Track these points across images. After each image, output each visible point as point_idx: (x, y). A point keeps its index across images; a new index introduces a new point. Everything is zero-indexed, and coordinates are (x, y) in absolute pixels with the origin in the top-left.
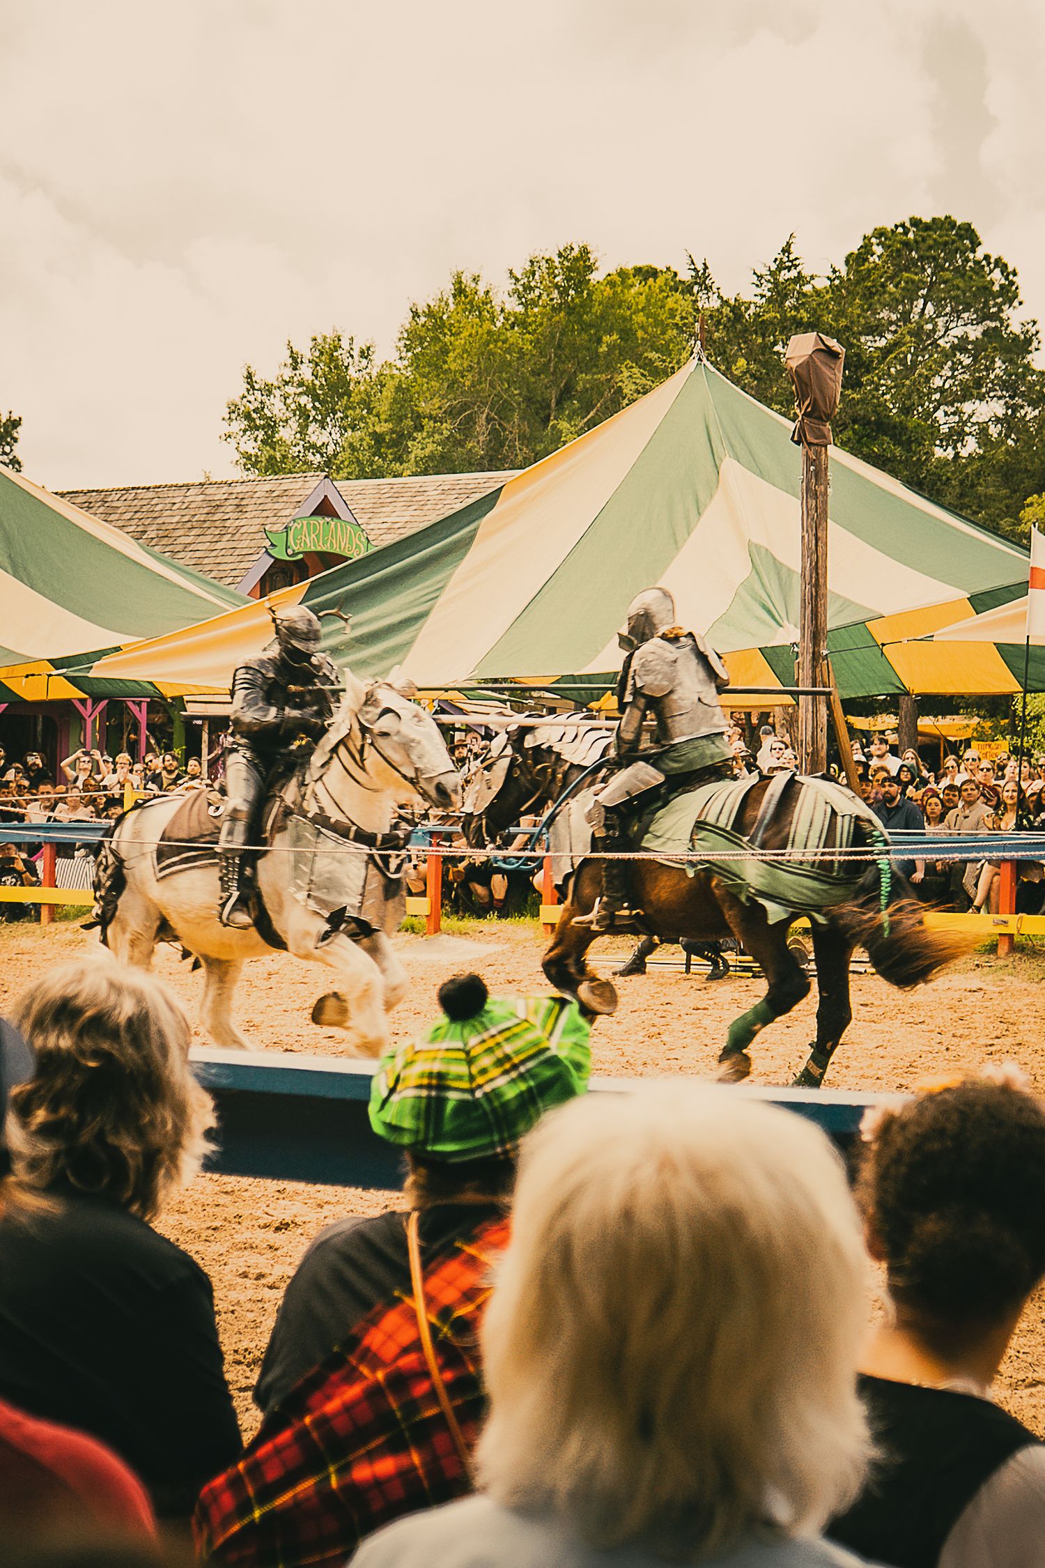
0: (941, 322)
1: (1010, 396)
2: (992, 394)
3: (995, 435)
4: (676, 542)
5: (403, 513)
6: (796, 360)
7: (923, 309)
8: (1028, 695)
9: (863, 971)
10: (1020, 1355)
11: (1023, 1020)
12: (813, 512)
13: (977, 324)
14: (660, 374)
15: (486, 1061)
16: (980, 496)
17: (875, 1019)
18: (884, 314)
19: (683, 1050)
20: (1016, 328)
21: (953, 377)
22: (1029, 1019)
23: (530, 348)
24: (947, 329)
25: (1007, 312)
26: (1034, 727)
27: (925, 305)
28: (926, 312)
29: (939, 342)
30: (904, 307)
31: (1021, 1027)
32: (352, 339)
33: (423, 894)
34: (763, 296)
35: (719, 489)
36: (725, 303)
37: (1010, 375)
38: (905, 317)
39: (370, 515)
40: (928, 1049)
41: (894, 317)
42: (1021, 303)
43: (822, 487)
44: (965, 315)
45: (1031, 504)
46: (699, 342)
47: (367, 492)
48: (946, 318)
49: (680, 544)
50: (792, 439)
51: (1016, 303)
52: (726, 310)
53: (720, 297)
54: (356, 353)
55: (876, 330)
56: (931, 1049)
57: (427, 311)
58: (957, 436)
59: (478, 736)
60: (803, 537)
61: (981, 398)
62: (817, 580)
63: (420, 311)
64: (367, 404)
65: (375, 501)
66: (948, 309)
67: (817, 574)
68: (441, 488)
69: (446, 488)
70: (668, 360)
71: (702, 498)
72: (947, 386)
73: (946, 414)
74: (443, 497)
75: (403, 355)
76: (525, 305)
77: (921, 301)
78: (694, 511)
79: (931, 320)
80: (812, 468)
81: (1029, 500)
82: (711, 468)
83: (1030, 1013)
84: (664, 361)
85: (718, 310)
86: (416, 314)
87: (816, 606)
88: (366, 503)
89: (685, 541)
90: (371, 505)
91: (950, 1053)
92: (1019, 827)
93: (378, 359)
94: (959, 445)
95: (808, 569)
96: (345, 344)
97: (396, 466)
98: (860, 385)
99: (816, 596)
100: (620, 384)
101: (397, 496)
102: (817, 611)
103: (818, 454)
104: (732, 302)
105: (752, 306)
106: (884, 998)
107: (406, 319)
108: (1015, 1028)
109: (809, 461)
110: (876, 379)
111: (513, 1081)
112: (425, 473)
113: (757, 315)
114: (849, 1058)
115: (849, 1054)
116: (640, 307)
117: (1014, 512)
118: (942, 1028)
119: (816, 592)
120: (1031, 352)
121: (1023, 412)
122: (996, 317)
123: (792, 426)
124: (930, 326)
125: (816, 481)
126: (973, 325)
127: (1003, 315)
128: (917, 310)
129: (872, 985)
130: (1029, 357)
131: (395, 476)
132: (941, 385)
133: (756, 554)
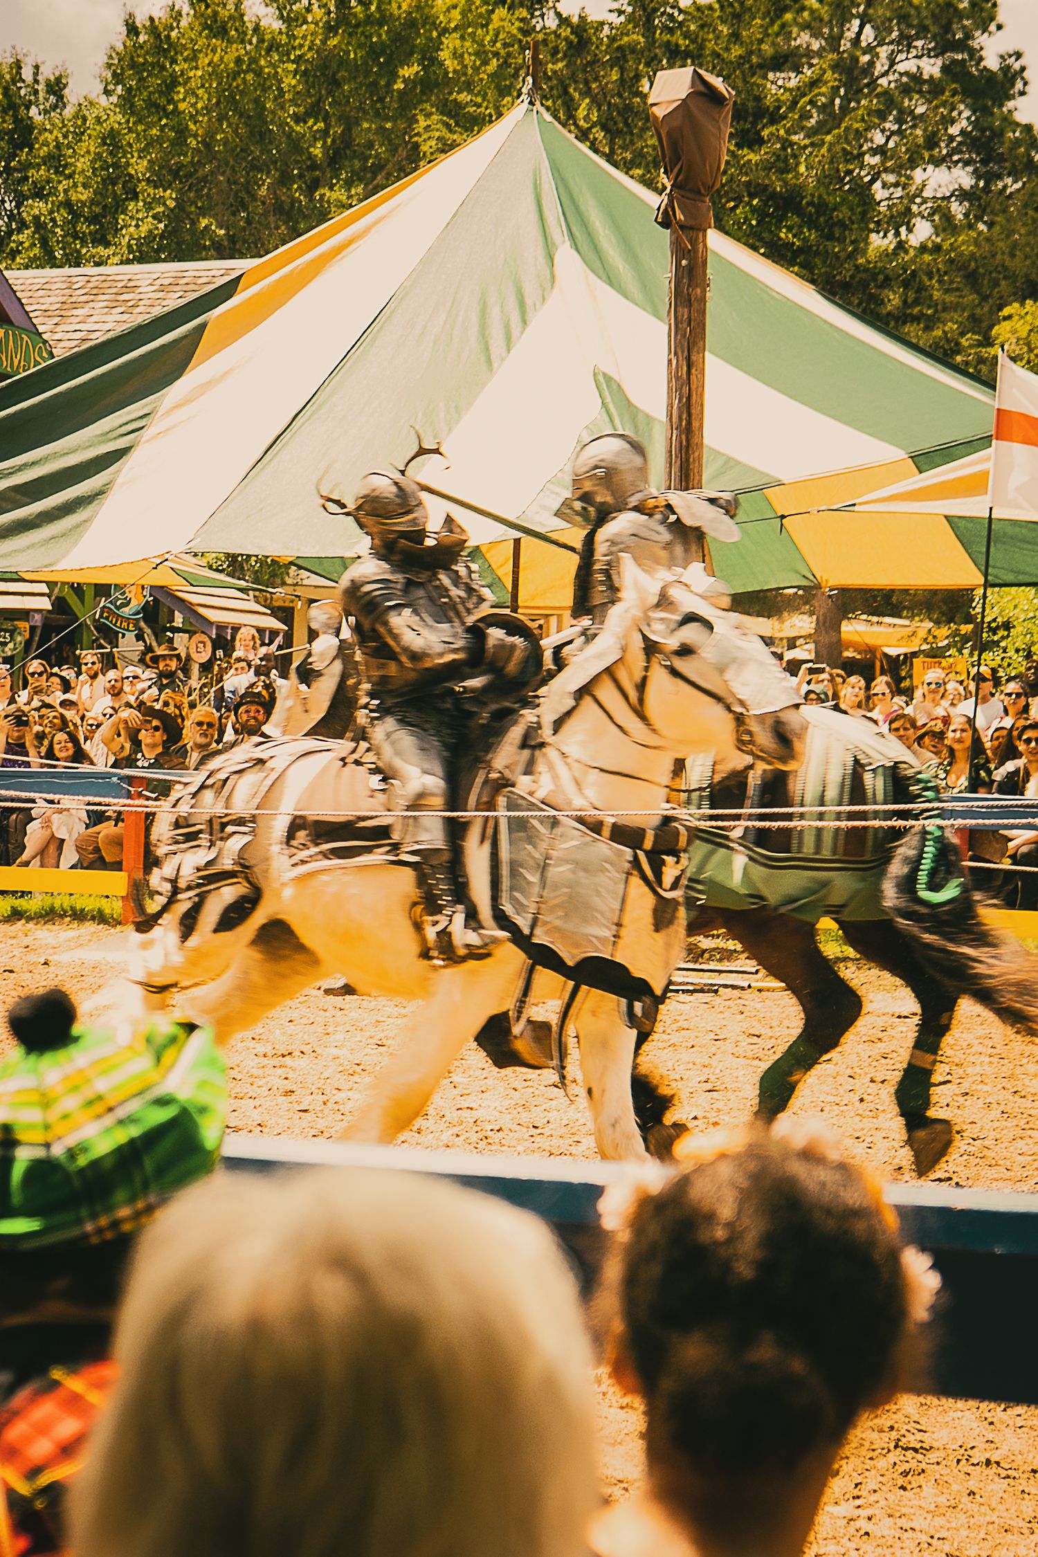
0: (884, 51)
1: (981, 161)
2: (956, 158)
3: (960, 216)
4: (489, 361)
5: (105, 318)
6: (663, 106)
7: (859, 33)
8: (989, 591)
9: (746, 984)
10: (934, 1542)
11: (972, 1059)
12: (685, 325)
13: (936, 56)
14: (473, 124)
15: (70, 1103)
16: (937, 305)
17: (761, 1055)
18: (803, 39)
19: (481, 1095)
20: (992, 63)
21: (900, 132)
22: (982, 1058)
23: (294, 82)
24: (892, 63)
25: (980, 40)
26: (1003, 638)
27: (862, 27)
28: (863, 38)
29: (879, 81)
30: (831, 30)
31: (970, 1070)
32: (37, 67)
33: (117, 866)
34: (621, 12)
35: (556, 289)
36: (564, 21)
37: (983, 130)
38: (834, 42)
39: (56, 320)
40: (831, 1099)
41: (816, 46)
42: (999, 27)
43: (699, 291)
44: (919, 43)
45: (1009, 317)
46: (530, 79)
47: (54, 287)
48: (891, 47)
49: (495, 365)
50: (656, 220)
51: (993, 27)
52: (566, 32)
53: (559, 15)
54: (41, 87)
55: (786, 60)
56: (837, 1100)
57: (148, 24)
58: (901, 218)
59: (207, 639)
60: (670, 361)
61: (937, 162)
62: (689, 423)
63: (139, 25)
64: (56, 161)
65: (63, 299)
66: (895, 34)
67: (689, 415)
68: (158, 282)
69: (166, 282)
70: (485, 104)
71: (529, 301)
72: (891, 144)
73: (884, 186)
74: (161, 295)
75: (111, 87)
76: (288, 20)
77: (856, 23)
78: (515, 318)
79: (870, 49)
80: (684, 262)
81: (1006, 311)
82: (542, 260)
83: (983, 1050)
84: (479, 106)
85: (555, 32)
86: (132, 29)
87: (687, 460)
88: (51, 302)
89: (503, 360)
90: (58, 306)
91: (864, 1105)
92: (975, 784)
93: (73, 95)
94: (903, 230)
95: (675, 407)
96: (27, 74)
97: (101, 251)
98: (761, 142)
99: (688, 447)
100: (416, 139)
101: (96, 293)
102: (688, 469)
103: (694, 242)
104: (575, 20)
105: (606, 27)
106: (774, 1024)
107: (117, 37)
108: (961, 1071)
109: (679, 251)
110: (782, 132)
111: (108, 1130)
112: (142, 259)
113: (612, 39)
114: (719, 1110)
115: (720, 1105)
116: (452, 25)
117: (983, 328)
118: (857, 1070)
119: (688, 441)
120: (1013, 97)
121: (1000, 185)
122: (962, 45)
123: (655, 201)
124: (866, 58)
125: (690, 279)
126: (929, 57)
127: (975, 44)
128: (850, 35)
129: (759, 1006)
130: (1010, 104)
131: (98, 264)
132: (883, 141)
133: (608, 386)
